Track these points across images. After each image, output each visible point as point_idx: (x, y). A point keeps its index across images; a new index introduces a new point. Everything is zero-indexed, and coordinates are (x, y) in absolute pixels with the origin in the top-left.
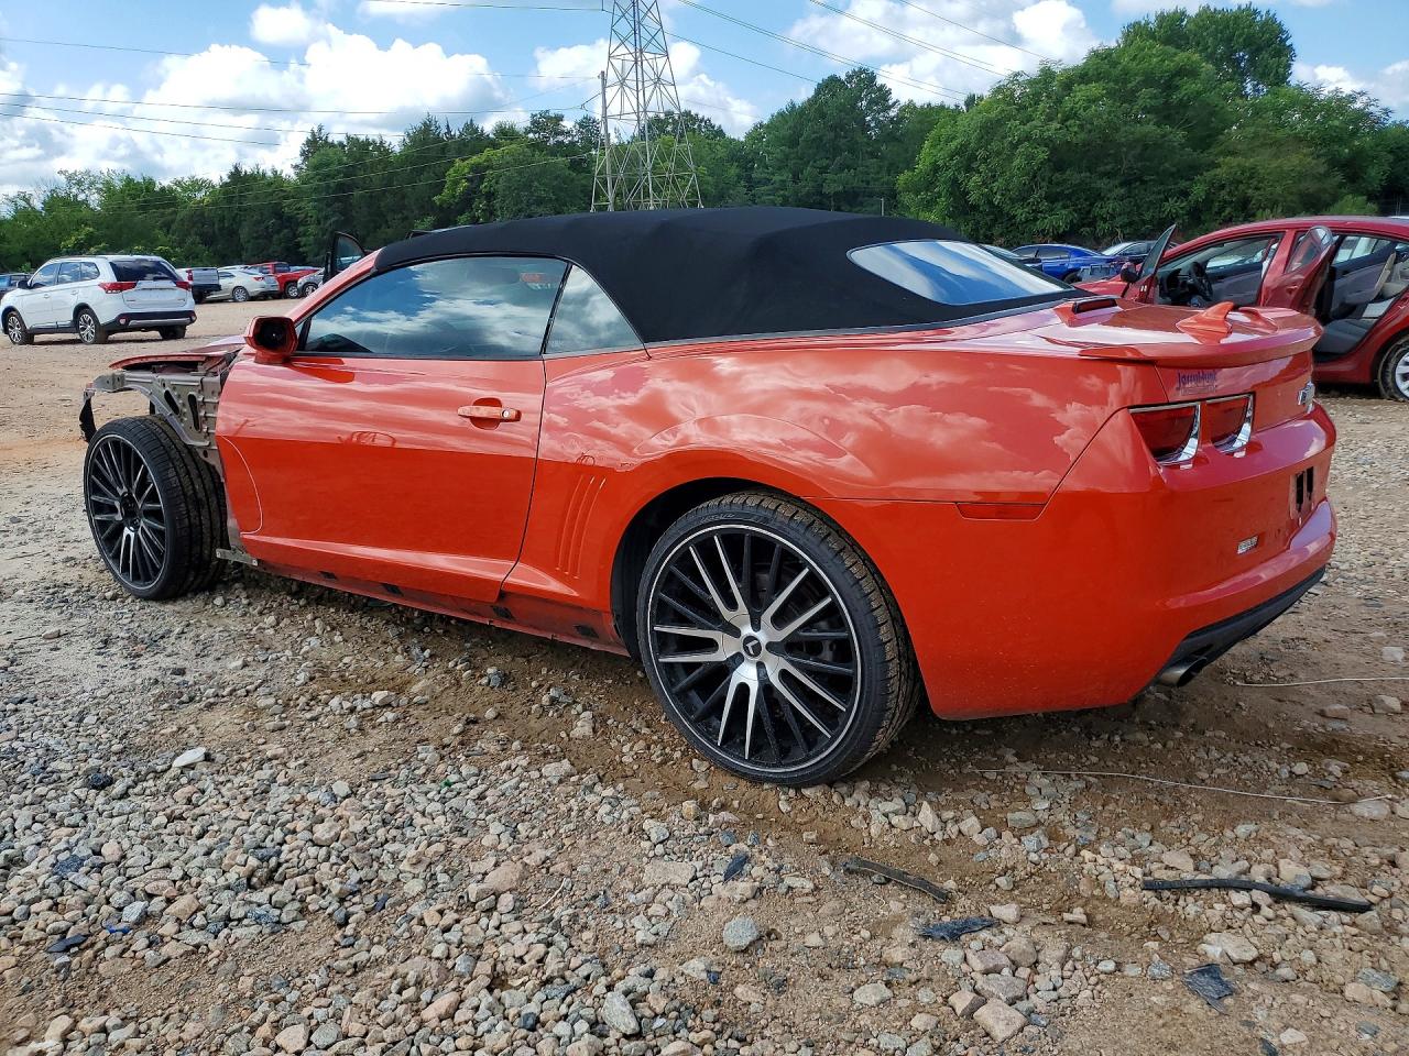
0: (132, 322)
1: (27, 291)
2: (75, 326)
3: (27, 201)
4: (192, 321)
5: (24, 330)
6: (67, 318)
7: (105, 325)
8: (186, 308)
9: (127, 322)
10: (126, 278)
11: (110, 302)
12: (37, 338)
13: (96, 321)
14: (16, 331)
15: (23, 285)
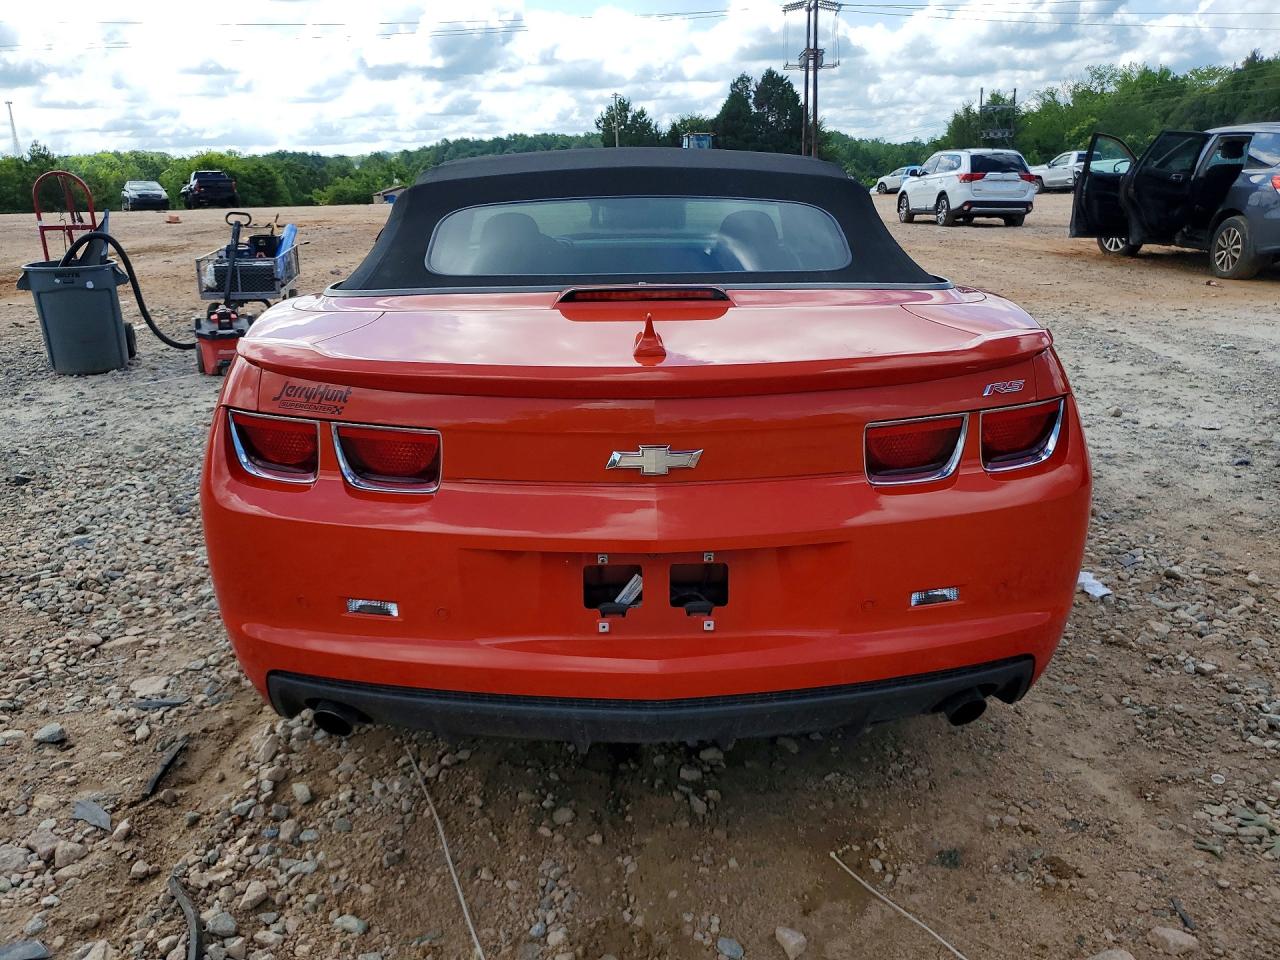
0: (974, 209)
1: (916, 178)
2: (936, 210)
3: (1053, 95)
4: (1028, 212)
5: (908, 211)
6: (931, 203)
7: (954, 210)
8: (1025, 198)
9: (970, 209)
10: (980, 167)
11: (961, 191)
12: (917, 218)
13: (949, 206)
14: (903, 211)
15: (914, 173)
